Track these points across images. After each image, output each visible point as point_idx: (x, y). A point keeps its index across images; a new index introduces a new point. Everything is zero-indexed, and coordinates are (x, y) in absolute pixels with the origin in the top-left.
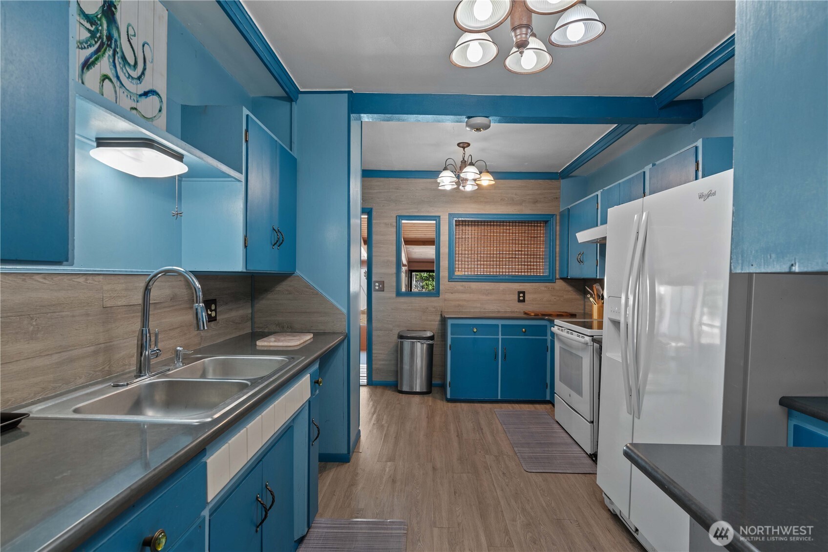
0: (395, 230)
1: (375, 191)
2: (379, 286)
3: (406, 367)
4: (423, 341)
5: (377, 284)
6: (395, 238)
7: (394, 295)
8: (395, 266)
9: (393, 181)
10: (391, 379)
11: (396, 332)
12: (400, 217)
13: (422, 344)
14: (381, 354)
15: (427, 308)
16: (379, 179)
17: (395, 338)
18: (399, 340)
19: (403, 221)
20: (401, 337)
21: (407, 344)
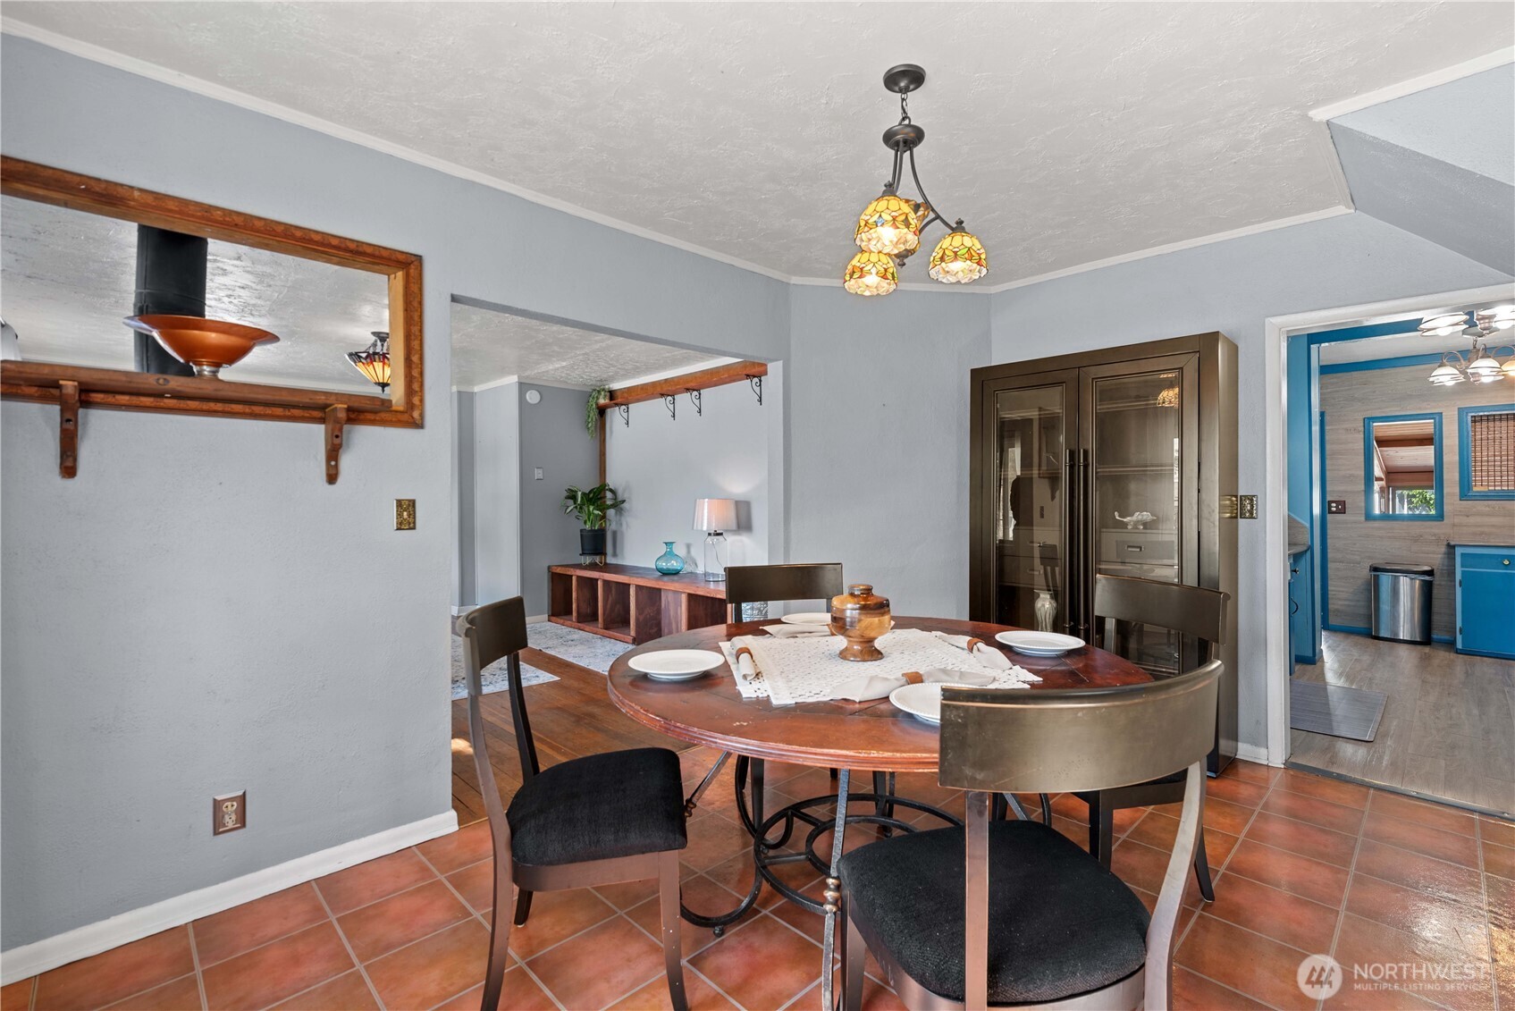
0: (1362, 436)
1: (1329, 390)
2: (1337, 507)
3: (1385, 607)
4: (1413, 576)
5: (1334, 505)
6: (1362, 447)
7: (1363, 518)
8: (1363, 482)
9: (1356, 375)
10: (1361, 624)
11: (1367, 566)
12: (1368, 421)
13: (1412, 579)
14: (1343, 592)
15: (1421, 536)
16: (1335, 375)
17: (1365, 573)
18: (1373, 573)
19: (1375, 424)
20: (1375, 569)
21: (1385, 579)
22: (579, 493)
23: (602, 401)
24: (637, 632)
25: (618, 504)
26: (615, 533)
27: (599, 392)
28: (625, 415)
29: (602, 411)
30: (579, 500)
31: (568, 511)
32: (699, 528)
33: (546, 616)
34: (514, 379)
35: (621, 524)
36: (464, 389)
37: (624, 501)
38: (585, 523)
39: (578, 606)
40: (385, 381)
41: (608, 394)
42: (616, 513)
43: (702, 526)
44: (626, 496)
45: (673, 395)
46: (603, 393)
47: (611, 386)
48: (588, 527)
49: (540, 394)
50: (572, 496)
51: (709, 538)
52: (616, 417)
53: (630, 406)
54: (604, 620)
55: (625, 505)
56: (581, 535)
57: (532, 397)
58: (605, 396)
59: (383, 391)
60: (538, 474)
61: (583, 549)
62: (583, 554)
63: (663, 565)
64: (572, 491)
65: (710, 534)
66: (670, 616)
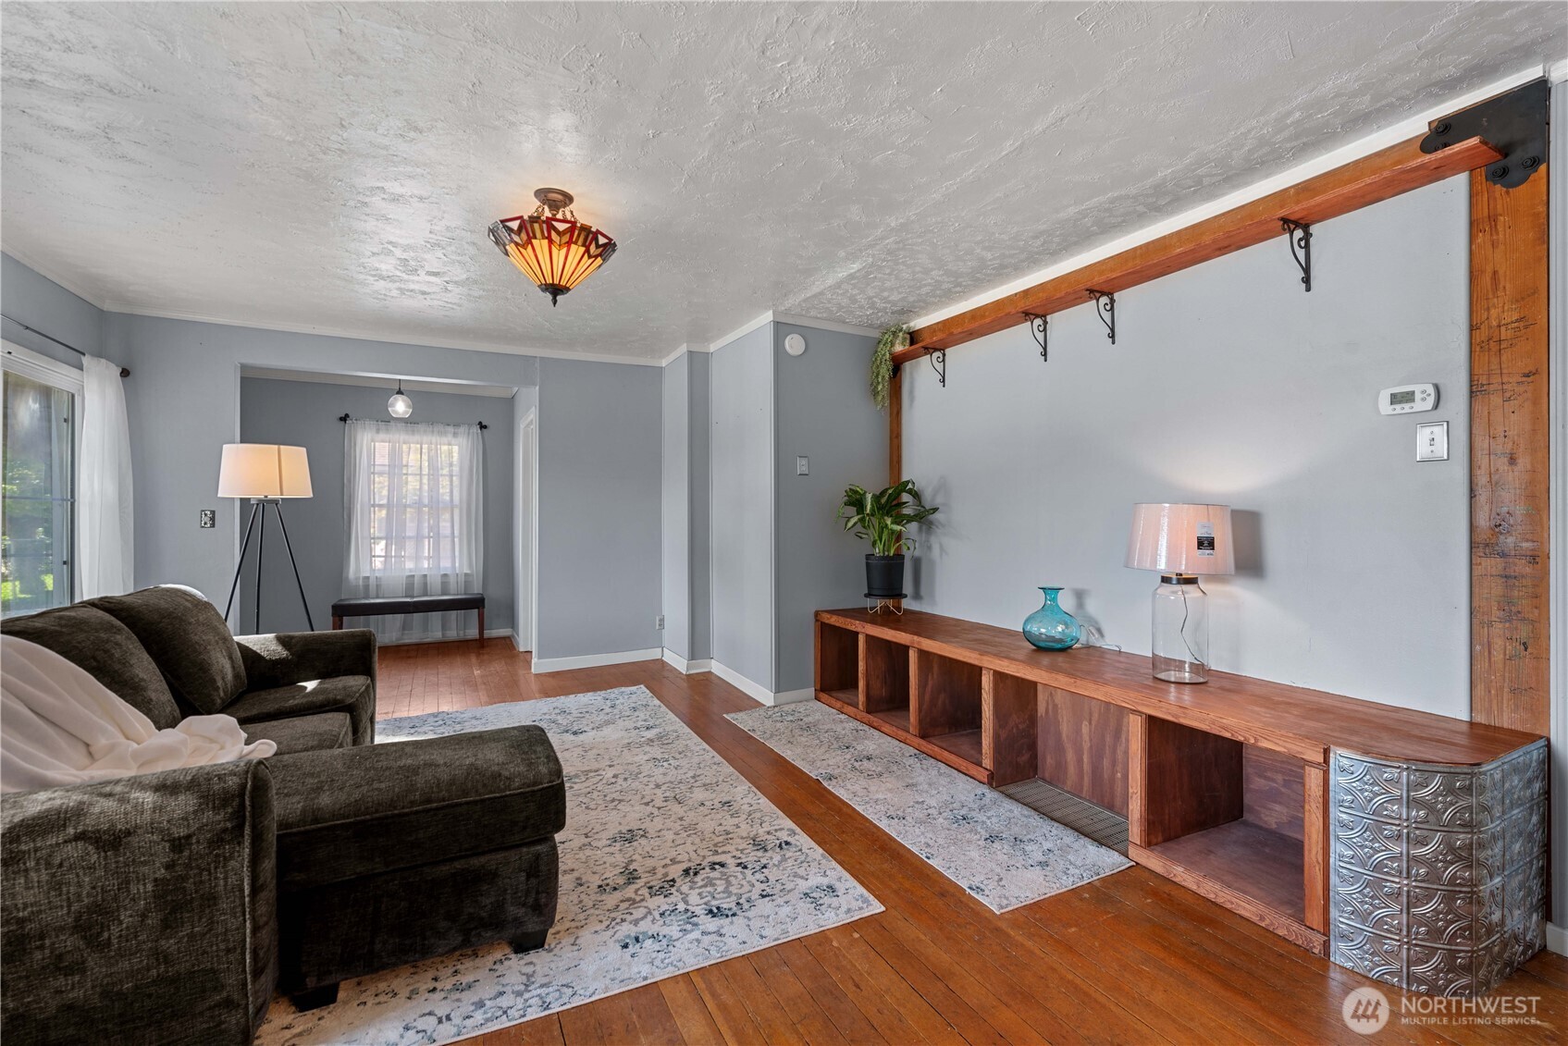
22: (869, 497)
23: (899, 348)
24: (996, 761)
25: (924, 516)
26: (917, 563)
27: (894, 333)
28: (939, 367)
29: (897, 364)
30: (869, 507)
31: (850, 524)
32: (1148, 565)
33: (811, 691)
34: (768, 317)
35: (929, 548)
36: (696, 348)
37: (935, 510)
38: (874, 544)
39: (868, 686)
40: (563, 283)
41: (908, 336)
42: (920, 529)
43: (1155, 561)
44: (939, 501)
45: (1043, 316)
46: (901, 334)
47: (912, 324)
48: (878, 551)
49: (805, 341)
50: (856, 501)
51: (1167, 588)
52: (922, 372)
53: (948, 351)
54: (920, 721)
55: (937, 516)
56: (868, 565)
57: (794, 345)
58: (904, 339)
59: (555, 302)
60: (802, 466)
61: (869, 588)
62: (868, 595)
63: (1041, 629)
64: (856, 492)
65: (1165, 580)
66: (1059, 734)
